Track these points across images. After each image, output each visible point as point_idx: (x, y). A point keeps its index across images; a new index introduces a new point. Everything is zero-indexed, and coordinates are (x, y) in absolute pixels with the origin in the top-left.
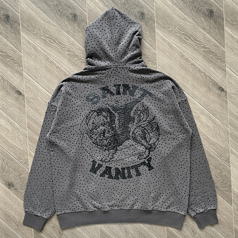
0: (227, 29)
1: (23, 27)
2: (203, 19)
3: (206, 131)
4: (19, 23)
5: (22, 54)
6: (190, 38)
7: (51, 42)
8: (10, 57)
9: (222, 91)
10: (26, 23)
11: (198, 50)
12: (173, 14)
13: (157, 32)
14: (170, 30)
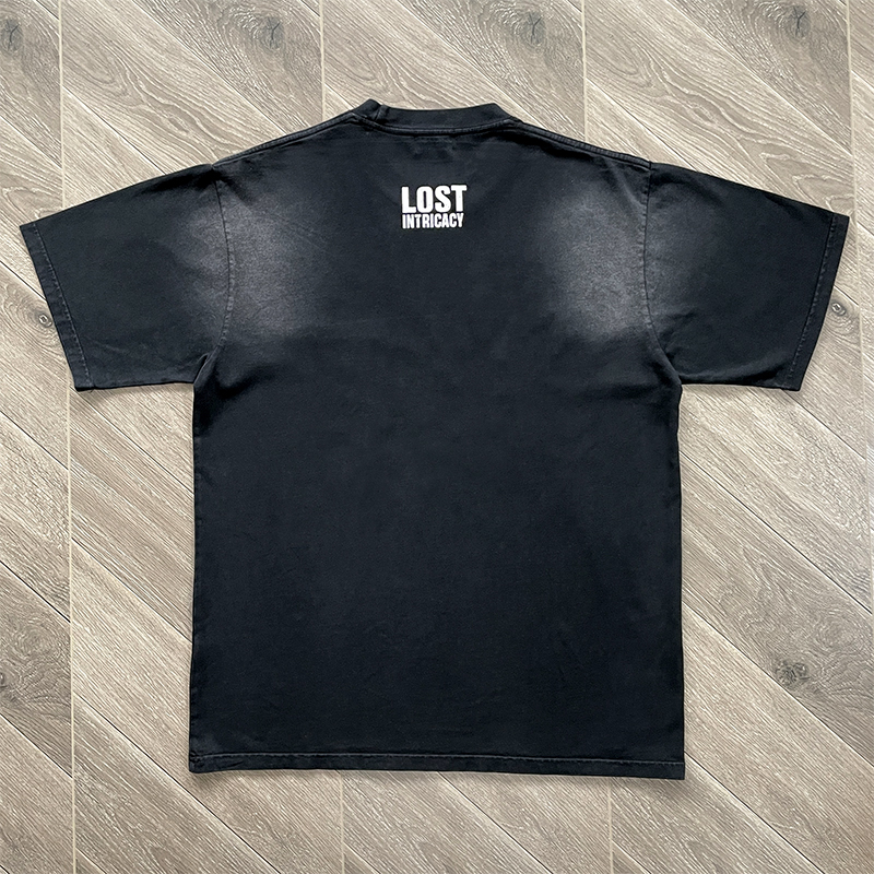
0: (858, 79)
1: (73, 67)
2: (767, 42)
3: (778, 469)
4: (56, 52)
5: (62, 171)
6: (719, 113)
7: (176, 125)
8: (15, 180)
9: (838, 314)
10: (80, 52)
11: (747, 159)
12: (651, 20)
13: (589, 90)
14: (642, 80)
